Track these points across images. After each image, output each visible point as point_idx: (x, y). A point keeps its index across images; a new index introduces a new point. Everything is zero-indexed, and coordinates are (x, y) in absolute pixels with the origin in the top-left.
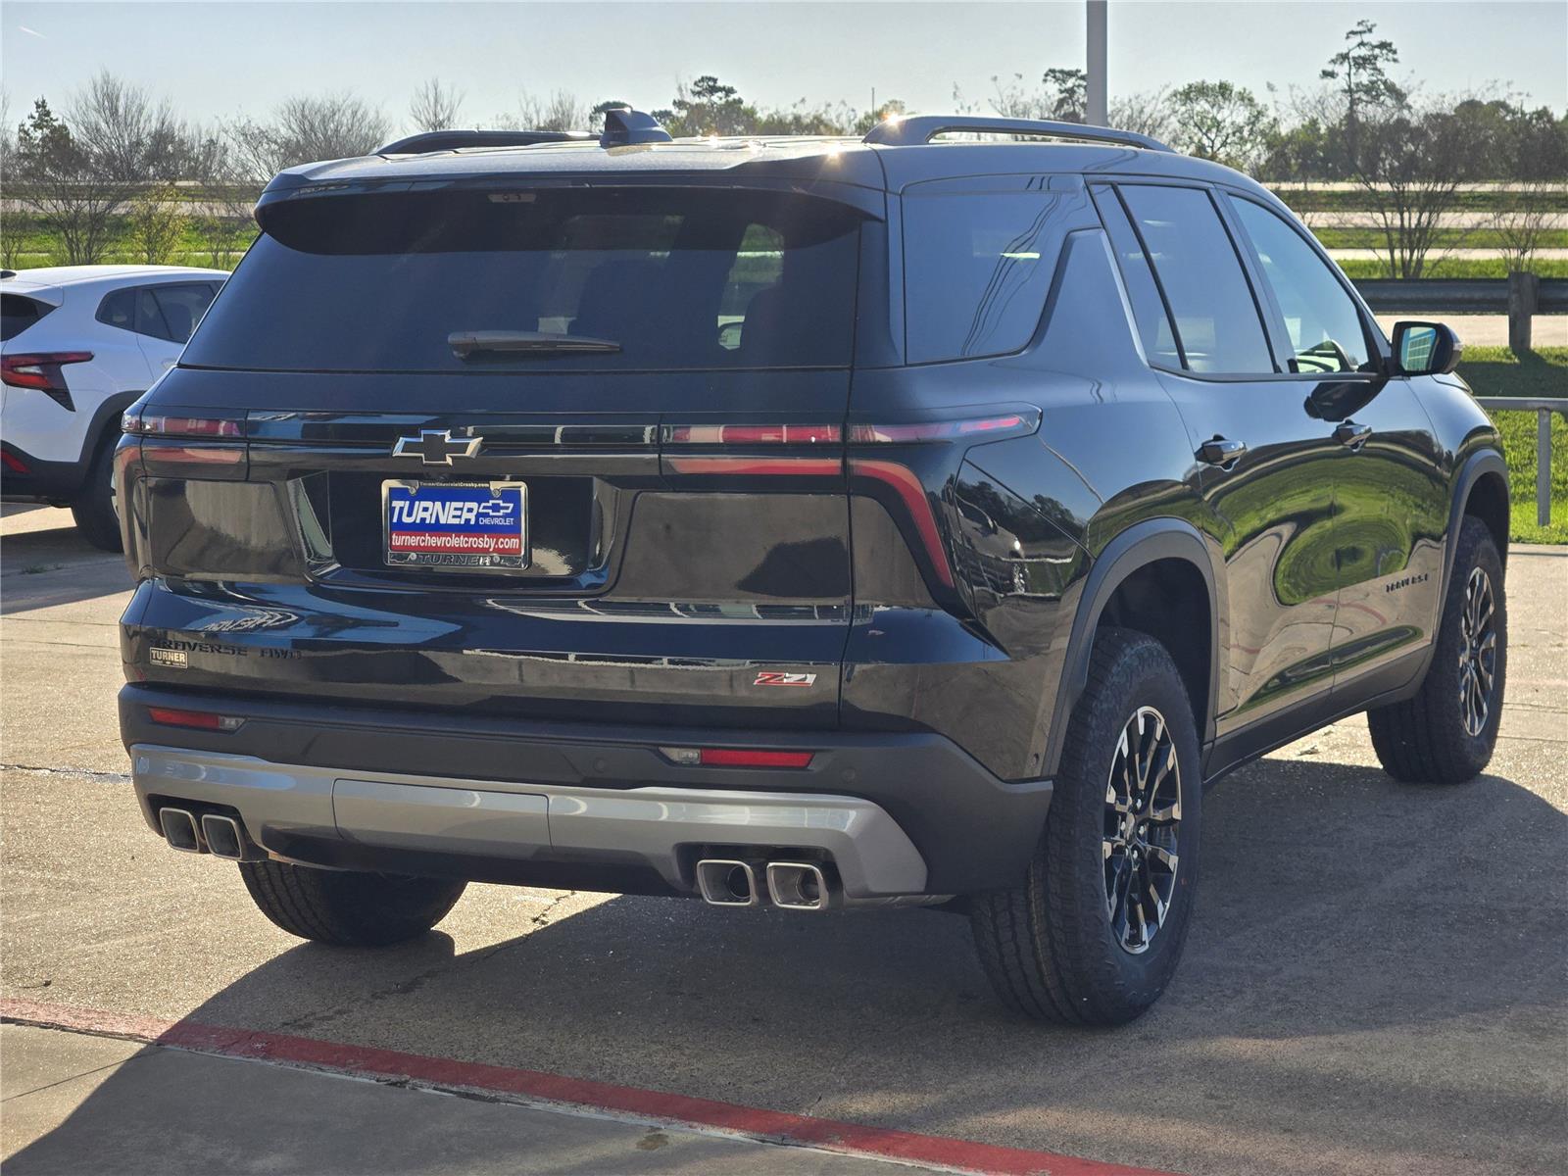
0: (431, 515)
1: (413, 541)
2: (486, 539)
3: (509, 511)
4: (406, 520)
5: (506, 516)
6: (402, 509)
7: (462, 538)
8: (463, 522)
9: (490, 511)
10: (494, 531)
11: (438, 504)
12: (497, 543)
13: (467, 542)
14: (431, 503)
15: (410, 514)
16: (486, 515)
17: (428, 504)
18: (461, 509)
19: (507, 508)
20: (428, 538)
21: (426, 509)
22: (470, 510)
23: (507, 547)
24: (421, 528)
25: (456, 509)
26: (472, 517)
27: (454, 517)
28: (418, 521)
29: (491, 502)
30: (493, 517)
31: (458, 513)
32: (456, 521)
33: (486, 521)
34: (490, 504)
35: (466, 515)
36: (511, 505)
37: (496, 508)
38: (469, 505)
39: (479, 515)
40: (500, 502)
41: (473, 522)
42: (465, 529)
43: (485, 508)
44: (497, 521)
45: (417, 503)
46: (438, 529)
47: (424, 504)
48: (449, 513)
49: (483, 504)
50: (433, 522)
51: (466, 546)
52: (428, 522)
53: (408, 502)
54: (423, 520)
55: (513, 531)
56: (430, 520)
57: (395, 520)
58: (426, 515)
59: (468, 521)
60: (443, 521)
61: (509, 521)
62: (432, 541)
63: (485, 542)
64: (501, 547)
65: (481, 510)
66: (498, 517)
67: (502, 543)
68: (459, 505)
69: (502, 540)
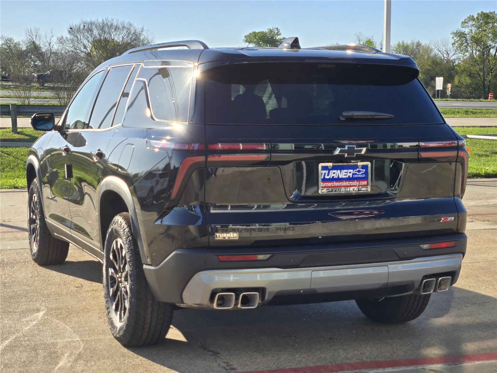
0: (336, 175)
1: (329, 184)
2: (356, 182)
3: (364, 172)
4: (327, 177)
5: (362, 174)
6: (325, 174)
7: (347, 182)
8: (347, 177)
9: (357, 173)
10: (359, 179)
11: (339, 171)
12: (359, 183)
13: (349, 184)
14: (336, 171)
15: (328, 175)
16: (356, 174)
17: (335, 171)
18: (347, 172)
19: (363, 171)
20: (335, 183)
21: (334, 173)
22: (350, 173)
23: (363, 184)
24: (333, 180)
25: (345, 172)
26: (351, 175)
27: (344, 175)
28: (331, 177)
29: (358, 169)
30: (358, 174)
31: (346, 174)
32: (345, 177)
33: (356, 176)
34: (357, 170)
35: (349, 174)
36: (364, 170)
37: (359, 171)
38: (350, 171)
39: (353, 174)
40: (361, 169)
41: (351, 177)
42: (349, 179)
43: (355, 171)
44: (359, 176)
45: (331, 171)
46: (339, 180)
47: (334, 171)
48: (343, 174)
49: (355, 170)
50: (337, 177)
51: (348, 185)
52: (335, 177)
53: (327, 171)
54: (333, 177)
55: (365, 179)
56: (336, 177)
57: (322, 178)
58: (334, 175)
59: (349, 176)
60: (340, 177)
61: (364, 176)
62: (336, 184)
63: (356, 183)
64: (361, 184)
65: (354, 172)
66: (360, 174)
67: (361, 183)
68: (346, 171)
69: (361, 182)
